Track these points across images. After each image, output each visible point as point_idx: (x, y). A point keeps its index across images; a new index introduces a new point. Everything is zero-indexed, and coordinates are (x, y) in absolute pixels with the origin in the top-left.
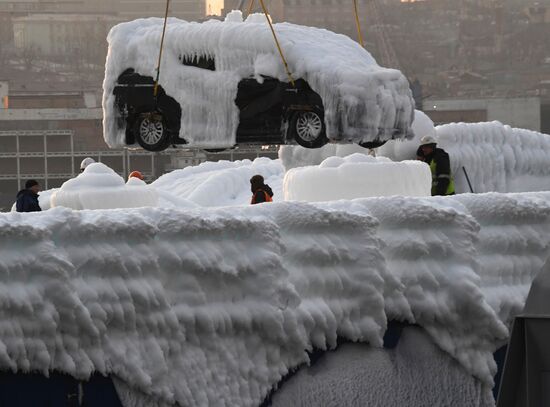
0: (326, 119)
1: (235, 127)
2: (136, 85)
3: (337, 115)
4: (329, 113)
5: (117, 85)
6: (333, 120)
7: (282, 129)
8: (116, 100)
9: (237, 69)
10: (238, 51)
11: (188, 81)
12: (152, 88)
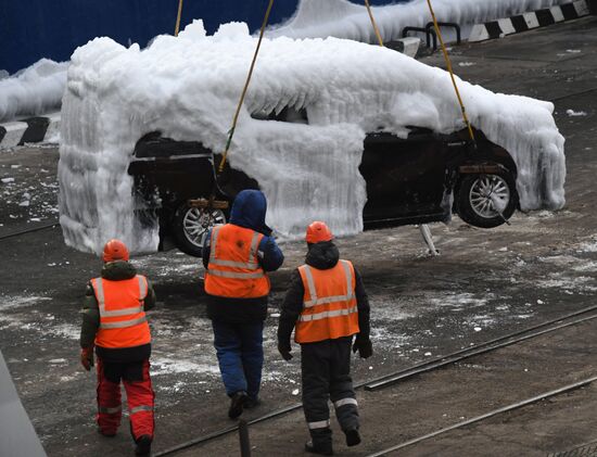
0: (519, 182)
1: (361, 206)
2: (173, 157)
3: (539, 174)
4: (525, 172)
5: (134, 158)
6: (532, 184)
7: (443, 203)
8: (136, 183)
9: (361, 119)
10: (365, 92)
11: (274, 143)
12: (205, 159)
